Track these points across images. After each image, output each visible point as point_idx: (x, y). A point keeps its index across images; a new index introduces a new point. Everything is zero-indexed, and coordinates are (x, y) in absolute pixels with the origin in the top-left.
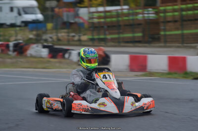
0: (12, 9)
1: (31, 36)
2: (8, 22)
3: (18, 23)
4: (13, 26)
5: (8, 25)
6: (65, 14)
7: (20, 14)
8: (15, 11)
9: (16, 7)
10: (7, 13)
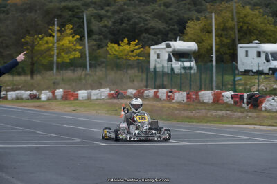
0: (259, 54)
1: (275, 86)
2: (255, 69)
4: (260, 73)
7: (268, 60)
8: (263, 56)
9: (264, 52)
10: (253, 59)
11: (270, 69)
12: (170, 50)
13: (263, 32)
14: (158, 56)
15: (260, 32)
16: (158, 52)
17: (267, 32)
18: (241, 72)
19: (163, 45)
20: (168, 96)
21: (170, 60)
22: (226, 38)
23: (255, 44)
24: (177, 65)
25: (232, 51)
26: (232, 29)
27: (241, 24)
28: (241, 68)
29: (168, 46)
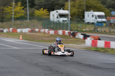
0: (93, 16)
1: (92, 29)
2: (91, 22)
3: (95, 22)
4: (93, 23)
6: (112, 20)
7: (96, 18)
8: (94, 17)
9: (95, 15)
10: (91, 18)
11: (97, 22)
12: (58, 13)
13: (96, 7)
14: (53, 16)
15: (94, 7)
16: (53, 14)
17: (98, 7)
18: (86, 23)
19: (55, 12)
20: (48, 32)
21: (57, 17)
22: (81, 9)
23: (91, 12)
24: (61, 19)
25: (83, 14)
26: (83, 5)
27: (87, 4)
28: (87, 21)
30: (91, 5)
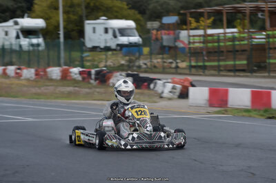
0: (106, 31)
1: (123, 62)
2: (102, 46)
3: (113, 46)
4: (108, 49)
5: (101, 49)
6: (165, 37)
7: (115, 36)
8: (110, 32)
9: (111, 28)
10: (101, 35)
11: (118, 45)
12: (18, 27)
13: (111, 8)
14: (7, 34)
15: (106, 8)
16: (6, 29)
17: (115, 9)
18: (90, 48)
19: (11, 23)
20: (17, 73)
21: (18, 37)
22: (74, 15)
23: (102, 20)
24: (25, 42)
25: (79, 28)
26: (79, 5)
28: (89, 44)
29: (16, 23)
30: (97, 4)
